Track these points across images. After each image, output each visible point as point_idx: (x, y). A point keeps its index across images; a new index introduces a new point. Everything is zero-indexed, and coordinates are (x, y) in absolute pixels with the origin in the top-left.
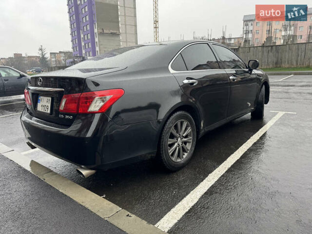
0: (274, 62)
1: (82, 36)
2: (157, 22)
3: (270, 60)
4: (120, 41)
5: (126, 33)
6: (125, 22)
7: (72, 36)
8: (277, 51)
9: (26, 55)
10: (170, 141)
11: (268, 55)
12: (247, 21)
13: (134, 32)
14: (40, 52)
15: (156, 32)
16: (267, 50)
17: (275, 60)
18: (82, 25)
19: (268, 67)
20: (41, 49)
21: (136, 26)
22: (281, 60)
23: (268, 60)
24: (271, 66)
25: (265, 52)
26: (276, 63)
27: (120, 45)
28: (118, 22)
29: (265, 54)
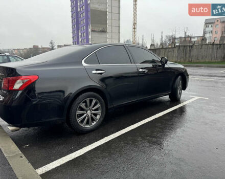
0: (222, 57)
1: (80, 34)
2: (136, 24)
4: (106, 38)
5: (112, 32)
6: (112, 24)
7: (73, 34)
9: (41, 46)
10: (79, 112)
11: (217, 52)
12: (208, 23)
13: (117, 32)
14: (51, 45)
15: (134, 32)
18: (80, 26)
20: (51, 43)
21: (119, 27)
27: (107, 41)
28: (106, 24)
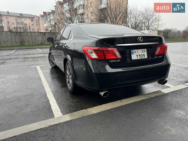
0: (20, 42)
3: (17, 41)
8: (20, 36)
11: (15, 38)
16: (14, 35)
17: (20, 41)
19: (17, 45)
22: (24, 40)
23: (16, 41)
24: (18, 45)
25: (13, 36)
26: (21, 43)
29: (13, 37)
